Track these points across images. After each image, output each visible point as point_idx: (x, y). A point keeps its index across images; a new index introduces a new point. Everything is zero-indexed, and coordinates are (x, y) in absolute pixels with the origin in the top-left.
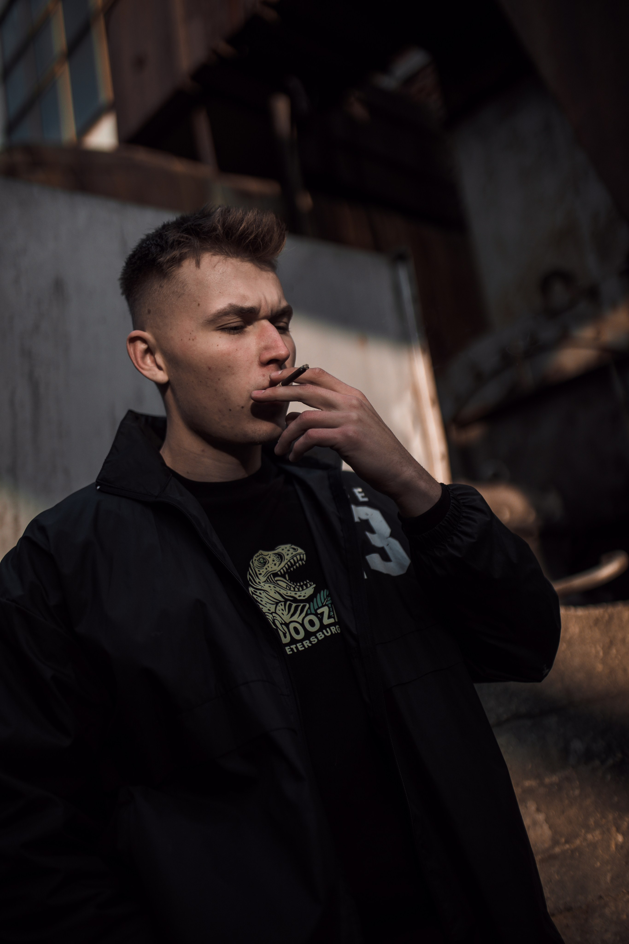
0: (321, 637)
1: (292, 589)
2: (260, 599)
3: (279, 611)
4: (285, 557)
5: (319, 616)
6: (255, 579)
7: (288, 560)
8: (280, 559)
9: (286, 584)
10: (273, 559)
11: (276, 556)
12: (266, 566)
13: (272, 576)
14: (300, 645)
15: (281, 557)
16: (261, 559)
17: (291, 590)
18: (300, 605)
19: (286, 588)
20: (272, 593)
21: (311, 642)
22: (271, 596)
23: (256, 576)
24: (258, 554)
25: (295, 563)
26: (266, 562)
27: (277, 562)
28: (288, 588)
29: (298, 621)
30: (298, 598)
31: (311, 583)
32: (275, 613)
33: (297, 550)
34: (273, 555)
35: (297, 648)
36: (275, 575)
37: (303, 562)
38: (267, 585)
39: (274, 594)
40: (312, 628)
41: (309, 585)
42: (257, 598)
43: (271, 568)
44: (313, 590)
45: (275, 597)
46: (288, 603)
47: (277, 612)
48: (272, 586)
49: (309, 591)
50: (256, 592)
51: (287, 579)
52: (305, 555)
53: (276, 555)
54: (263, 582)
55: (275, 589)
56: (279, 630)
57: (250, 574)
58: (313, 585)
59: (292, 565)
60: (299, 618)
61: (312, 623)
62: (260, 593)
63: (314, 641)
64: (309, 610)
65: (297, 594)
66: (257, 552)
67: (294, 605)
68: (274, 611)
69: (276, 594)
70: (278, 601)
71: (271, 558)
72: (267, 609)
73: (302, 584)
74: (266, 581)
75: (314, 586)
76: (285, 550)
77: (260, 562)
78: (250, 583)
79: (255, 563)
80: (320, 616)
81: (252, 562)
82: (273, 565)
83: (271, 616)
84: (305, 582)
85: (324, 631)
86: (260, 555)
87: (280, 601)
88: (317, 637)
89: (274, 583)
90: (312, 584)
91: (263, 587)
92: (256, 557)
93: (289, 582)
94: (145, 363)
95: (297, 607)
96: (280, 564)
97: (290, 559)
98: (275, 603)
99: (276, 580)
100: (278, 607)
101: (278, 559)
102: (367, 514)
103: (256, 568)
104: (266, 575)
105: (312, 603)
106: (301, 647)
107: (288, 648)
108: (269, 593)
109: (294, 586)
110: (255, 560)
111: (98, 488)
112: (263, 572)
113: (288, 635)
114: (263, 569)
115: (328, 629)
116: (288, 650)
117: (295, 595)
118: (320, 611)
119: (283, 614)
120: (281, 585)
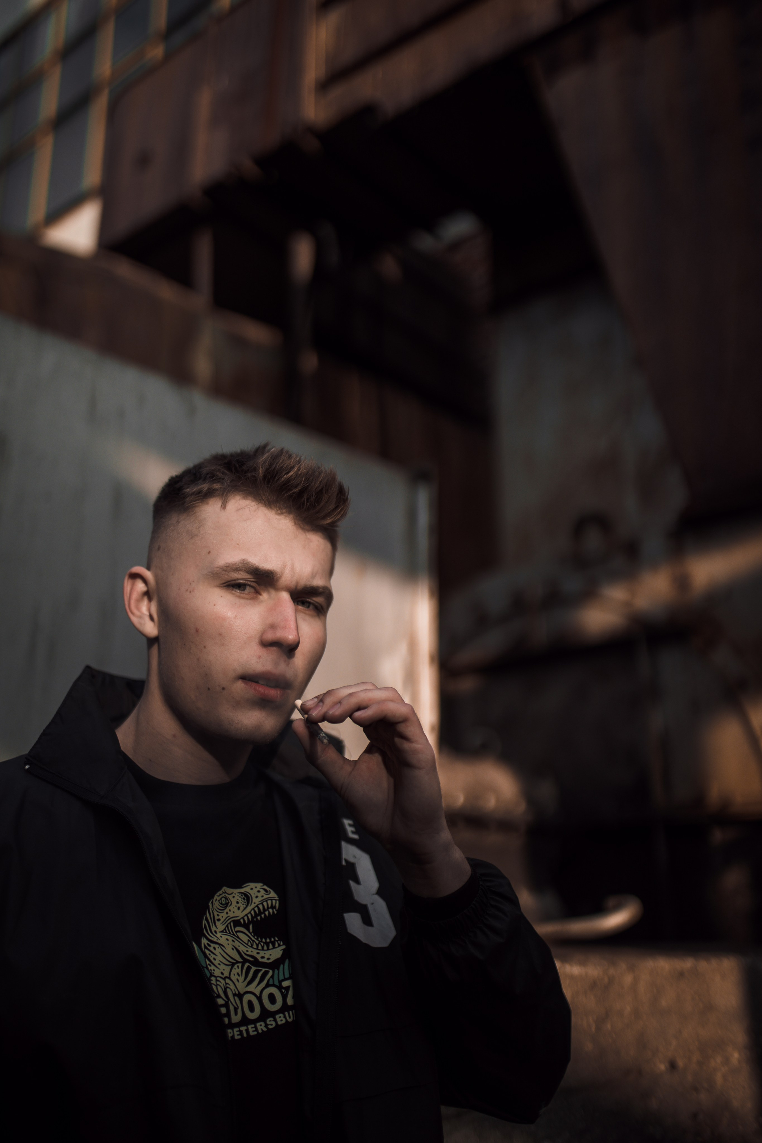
0: (281, 1020)
1: (255, 946)
2: (213, 956)
3: (233, 975)
4: (253, 899)
5: (283, 991)
6: (211, 927)
7: (255, 905)
8: (246, 901)
9: (249, 939)
10: (237, 900)
11: (241, 897)
12: (227, 910)
13: (232, 924)
14: (252, 1028)
15: (247, 898)
17: (253, 947)
18: (261, 970)
20: (229, 950)
21: (266, 1025)
22: (228, 953)
23: (213, 923)
24: (220, 892)
25: (264, 910)
26: (229, 903)
27: (241, 905)
28: (249, 944)
29: (255, 992)
30: (261, 960)
31: (280, 943)
32: (229, 978)
33: (269, 893)
34: (238, 894)
35: (247, 1031)
36: (237, 923)
37: (274, 910)
38: (225, 937)
39: (232, 950)
40: (271, 1005)
41: (277, 945)
42: (210, 954)
43: (232, 913)
44: (282, 952)
46: (247, 965)
47: (232, 977)
48: (230, 938)
49: (275, 953)
50: (210, 946)
51: (251, 931)
52: (277, 901)
53: (242, 895)
54: (220, 932)
55: (234, 944)
56: (230, 1004)
57: (207, 919)
59: (260, 913)
60: (256, 989)
61: (272, 998)
62: (214, 948)
63: (272, 1025)
64: (271, 979)
65: (260, 954)
66: (220, 889)
67: (253, 969)
68: (228, 976)
69: (233, 951)
70: (234, 962)
71: (235, 898)
72: (220, 972)
73: (268, 940)
74: (224, 931)
75: (284, 947)
76: (255, 890)
77: (221, 904)
78: (205, 932)
79: (215, 904)
80: (285, 991)
81: (212, 902)
82: (236, 909)
83: (223, 981)
84: (273, 940)
85: (286, 1013)
87: (238, 962)
88: (275, 1020)
89: (234, 935)
90: (282, 944)
91: (220, 940)
92: (218, 896)
93: (252, 935)
94: (138, 608)
95: (256, 973)
96: (245, 909)
97: (258, 903)
98: (230, 964)
99: (236, 930)
100: (233, 969)
101: (243, 902)
102: (355, 857)
103: (215, 911)
104: (225, 921)
105: (277, 971)
106: (253, 1031)
107: (236, 1030)
108: (226, 949)
109: (257, 942)
110: (216, 900)
111: (27, 767)
112: (222, 917)
113: (239, 1011)
114: (223, 913)
115: (291, 1012)
116: (236, 1033)
117: (257, 954)
118: (285, 984)
119: (238, 980)
120: (241, 938)
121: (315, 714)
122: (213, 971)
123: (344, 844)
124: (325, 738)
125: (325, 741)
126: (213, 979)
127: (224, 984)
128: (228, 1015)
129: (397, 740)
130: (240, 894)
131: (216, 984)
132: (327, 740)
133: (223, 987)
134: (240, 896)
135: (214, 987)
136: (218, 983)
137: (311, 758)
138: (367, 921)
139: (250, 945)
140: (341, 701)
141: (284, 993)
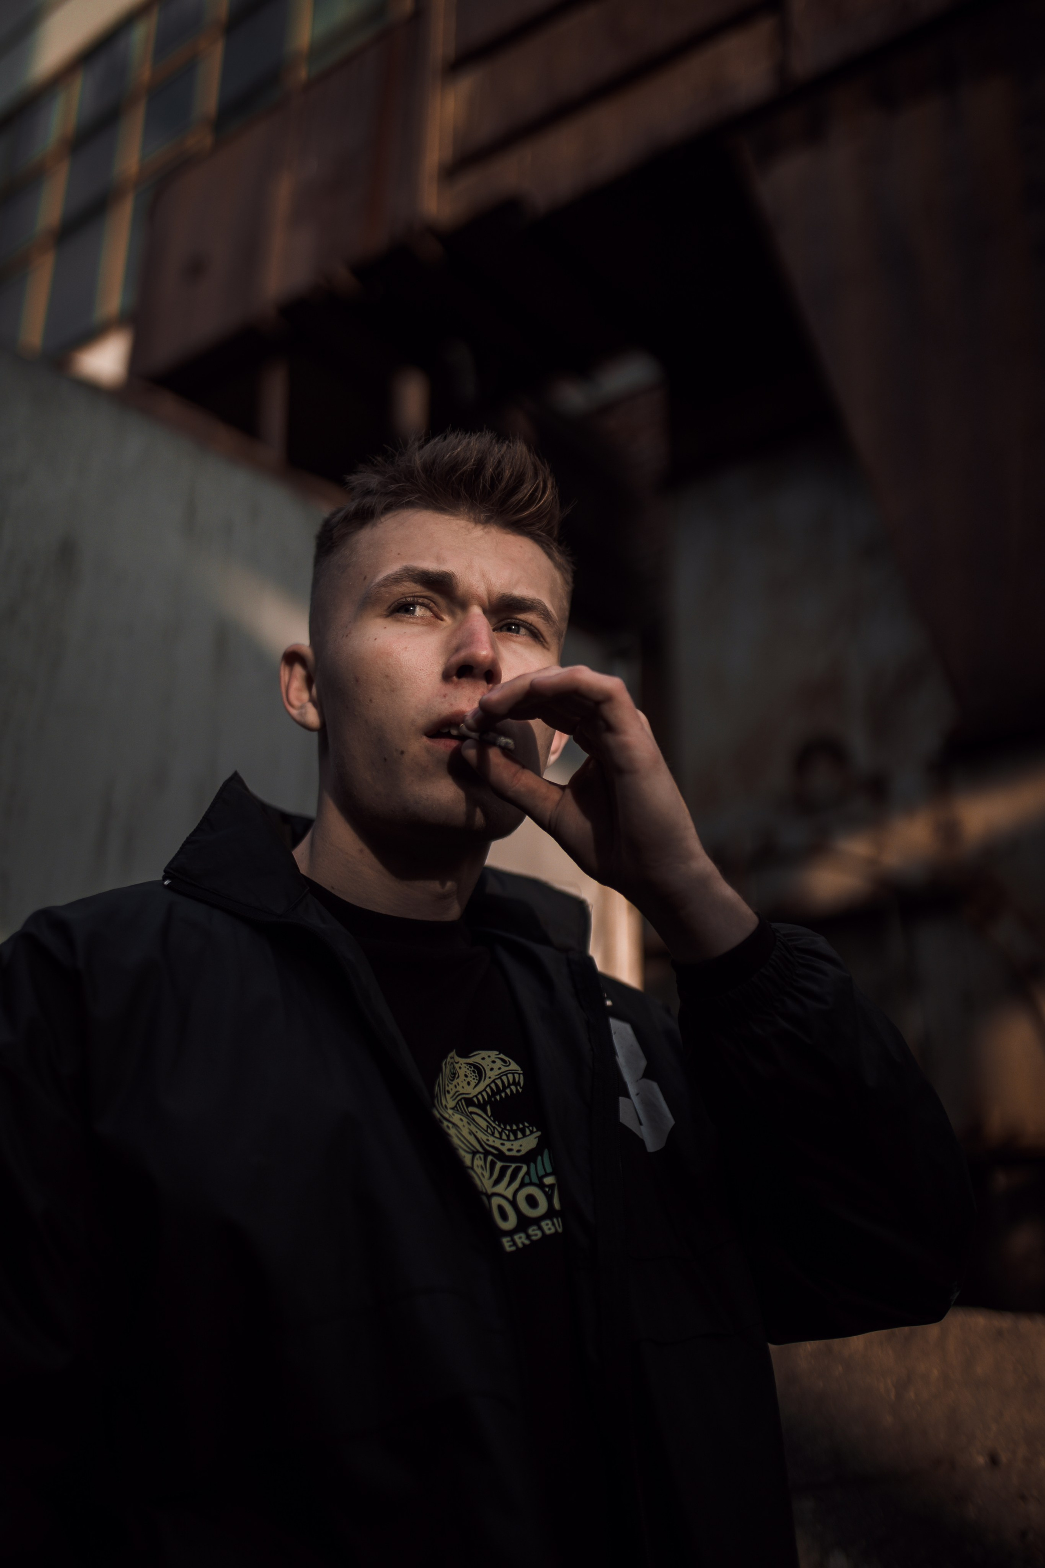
0: (550, 1229)
1: (498, 1134)
4: (487, 1072)
6: (440, 1100)
7: (491, 1080)
8: (477, 1075)
9: (487, 1124)
10: (465, 1073)
11: (470, 1069)
12: (455, 1083)
13: (464, 1102)
14: (508, 1242)
15: (479, 1071)
16: (451, 1068)
17: (495, 1135)
18: (509, 1167)
19: (487, 1131)
20: (465, 1133)
21: (528, 1237)
22: (465, 1137)
23: (442, 1094)
24: (451, 1057)
25: (504, 1087)
26: (454, 1075)
28: (489, 1131)
29: (506, 1194)
30: (507, 1153)
31: (533, 1129)
32: (472, 1169)
33: (508, 1064)
34: (465, 1065)
36: (469, 1102)
37: (518, 1088)
38: (457, 1116)
39: (469, 1135)
40: (531, 1210)
41: (528, 1132)
43: (461, 1087)
44: (537, 1140)
45: (469, 1141)
46: (490, 1158)
47: (475, 1168)
48: (464, 1119)
49: (529, 1143)
52: (521, 1076)
53: (470, 1067)
54: (452, 1108)
55: (470, 1127)
57: (439, 1088)
58: (535, 1132)
59: (499, 1091)
61: (532, 1201)
62: (449, 1128)
64: (527, 1177)
65: (506, 1145)
66: (449, 1053)
67: (499, 1165)
68: (470, 1166)
69: (471, 1136)
73: (515, 1127)
74: (456, 1109)
75: (539, 1133)
76: (488, 1060)
77: (451, 1072)
80: (549, 1190)
81: (444, 1068)
82: (465, 1084)
84: (521, 1126)
85: (555, 1220)
86: (454, 1060)
87: (478, 1152)
88: (540, 1228)
89: (468, 1115)
90: (535, 1130)
92: (449, 1060)
93: (491, 1120)
94: (299, 699)
95: (504, 1169)
96: (477, 1085)
97: (494, 1078)
98: (469, 1152)
99: (470, 1111)
100: (473, 1161)
101: (473, 1076)
103: (444, 1081)
104: (456, 1096)
105: (534, 1166)
106: (511, 1246)
108: (462, 1131)
109: (500, 1130)
111: (167, 882)
112: (450, 1091)
114: (452, 1086)
115: (560, 1218)
117: (502, 1146)
118: (549, 1180)
119: (480, 1176)
120: (478, 1122)
130: (468, 1065)
134: (468, 1067)
139: (491, 1133)
141: (548, 1192)
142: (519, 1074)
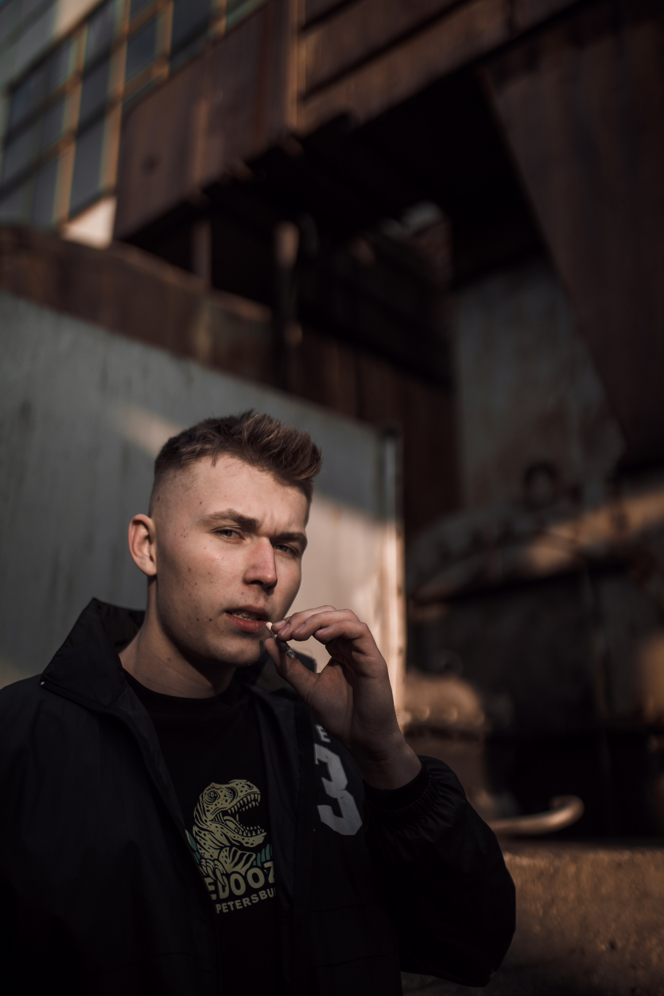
0: (264, 896)
1: (241, 833)
2: (204, 841)
3: (222, 858)
4: (239, 794)
5: (265, 871)
6: (202, 817)
7: (241, 798)
8: (232, 795)
9: (235, 826)
10: (225, 794)
11: (228, 791)
12: (216, 802)
13: (221, 814)
14: (238, 903)
15: (233, 792)
16: (212, 793)
17: (239, 833)
18: (246, 854)
19: (234, 831)
20: (218, 836)
21: (251, 901)
22: (217, 838)
23: (203, 813)
24: (209, 787)
25: (248, 803)
26: (217, 796)
27: (228, 798)
28: (236, 831)
29: (241, 872)
30: (246, 845)
31: (262, 830)
32: (218, 860)
33: (252, 788)
34: (226, 789)
35: (234, 905)
36: (225, 813)
37: (257, 803)
38: (214, 825)
39: (221, 836)
40: (255, 883)
41: (259, 832)
42: (200, 840)
43: (221, 804)
44: (263, 838)
45: (220, 841)
46: (234, 848)
47: (220, 859)
48: (219, 826)
49: (258, 839)
50: (200, 833)
51: (237, 820)
52: (259, 796)
53: (229, 790)
54: (210, 821)
56: (219, 883)
57: (197, 810)
59: (245, 805)
60: (242, 869)
61: (256, 878)
62: (205, 835)
64: (255, 861)
65: (245, 840)
66: (209, 785)
67: (239, 852)
68: (217, 858)
69: (222, 837)
70: (223, 846)
71: (223, 792)
72: (210, 855)
73: (252, 828)
74: (214, 820)
75: (265, 834)
76: (240, 786)
77: (210, 797)
78: (196, 821)
79: (204, 797)
80: (266, 871)
81: (202, 796)
82: (224, 801)
83: (212, 863)
84: (255, 828)
85: (268, 890)
86: (212, 788)
87: (226, 846)
88: (258, 896)
89: (223, 823)
90: (263, 831)
91: (210, 827)
92: (207, 790)
93: (238, 823)
94: (140, 550)
95: (242, 856)
96: (232, 801)
97: (243, 797)
98: (219, 848)
99: (224, 819)
100: (222, 853)
101: (230, 795)
102: (327, 757)
103: (205, 803)
104: (214, 812)
105: (260, 855)
106: (240, 906)
107: (224, 904)
108: (215, 835)
109: (243, 829)
110: (206, 794)
111: (42, 683)
112: (212, 808)
113: (227, 888)
114: (213, 805)
115: (272, 889)
116: (224, 908)
117: (242, 840)
118: (267, 865)
119: (226, 862)
120: (229, 826)
121: (284, 633)
122: (203, 854)
123: (317, 747)
124: (292, 654)
125: (293, 656)
126: (203, 861)
127: (213, 865)
128: (216, 892)
129: (354, 654)
130: (227, 789)
131: (205, 865)
132: (294, 655)
133: (212, 868)
134: (227, 790)
135: (204, 868)
136: (208, 864)
137: (282, 671)
138: (337, 812)
139: (237, 832)
140: (305, 622)
141: (265, 872)
142: (258, 794)
